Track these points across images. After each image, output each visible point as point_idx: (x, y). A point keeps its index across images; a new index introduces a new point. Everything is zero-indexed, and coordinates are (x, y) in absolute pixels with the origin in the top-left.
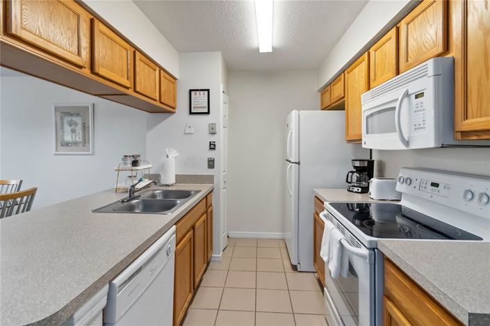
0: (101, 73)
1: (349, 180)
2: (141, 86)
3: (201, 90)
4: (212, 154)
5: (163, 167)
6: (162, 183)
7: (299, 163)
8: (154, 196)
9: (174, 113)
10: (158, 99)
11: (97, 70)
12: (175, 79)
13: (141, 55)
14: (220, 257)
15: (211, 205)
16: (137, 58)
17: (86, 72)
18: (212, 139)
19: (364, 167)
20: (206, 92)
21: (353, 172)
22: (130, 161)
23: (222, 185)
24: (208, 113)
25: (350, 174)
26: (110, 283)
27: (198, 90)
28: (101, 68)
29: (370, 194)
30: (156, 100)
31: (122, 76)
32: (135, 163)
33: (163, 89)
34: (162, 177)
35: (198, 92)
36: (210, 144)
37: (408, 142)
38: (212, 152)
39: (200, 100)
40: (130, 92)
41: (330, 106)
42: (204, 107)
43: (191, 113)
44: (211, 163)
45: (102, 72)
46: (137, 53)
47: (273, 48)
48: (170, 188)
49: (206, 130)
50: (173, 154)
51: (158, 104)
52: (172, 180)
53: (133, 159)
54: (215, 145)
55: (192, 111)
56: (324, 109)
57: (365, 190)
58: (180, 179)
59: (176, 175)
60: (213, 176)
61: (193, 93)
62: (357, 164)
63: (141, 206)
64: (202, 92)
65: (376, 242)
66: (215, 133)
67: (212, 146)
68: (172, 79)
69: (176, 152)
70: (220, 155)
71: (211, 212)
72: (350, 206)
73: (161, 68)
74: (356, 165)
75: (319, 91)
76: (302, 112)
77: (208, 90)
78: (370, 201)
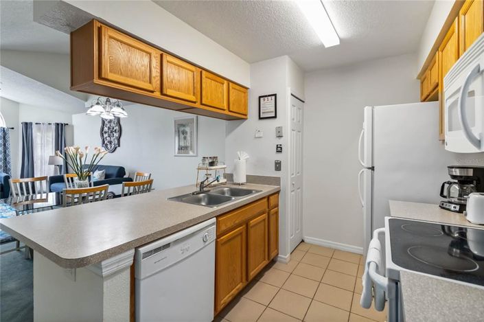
0: (168, 94)
1: (445, 193)
2: (207, 98)
3: (269, 96)
4: (279, 157)
5: (235, 168)
6: (235, 181)
7: (372, 168)
8: (223, 193)
9: (246, 119)
10: (226, 108)
11: (165, 92)
12: (247, 88)
13: (207, 73)
14: (285, 259)
15: (277, 206)
16: (204, 76)
17: (157, 94)
18: (280, 142)
19: (468, 177)
20: (273, 97)
21: (450, 183)
22: (207, 162)
23: (289, 188)
24: (275, 117)
25: (446, 186)
26: (136, 249)
27: (266, 96)
28: (168, 90)
29: (466, 215)
30: (224, 110)
31: (188, 93)
32: (212, 164)
33: (231, 99)
34: (235, 177)
35: (266, 98)
36: (277, 147)
37: (480, 141)
38: (279, 154)
39: (268, 105)
40: (198, 105)
41: (428, 96)
42: (272, 112)
43: (260, 118)
44: (278, 166)
45: (169, 92)
46: (204, 72)
47: (341, 40)
48: (240, 187)
49: (274, 134)
50: (244, 156)
51: (227, 112)
52: (243, 180)
53: (211, 161)
54: (281, 148)
55: (261, 117)
56: (424, 100)
57: (463, 208)
58: (250, 179)
59: (247, 176)
60: (279, 178)
61: (262, 99)
62: (457, 172)
63: (206, 199)
64: (269, 98)
65: (398, 272)
66: (282, 136)
67: (279, 149)
68: (242, 89)
69: (247, 154)
70: (287, 158)
71: (277, 213)
72: (446, 228)
73: (229, 81)
74: (454, 174)
75: (418, 78)
76: (377, 108)
77: (275, 95)
78: (468, 224)
